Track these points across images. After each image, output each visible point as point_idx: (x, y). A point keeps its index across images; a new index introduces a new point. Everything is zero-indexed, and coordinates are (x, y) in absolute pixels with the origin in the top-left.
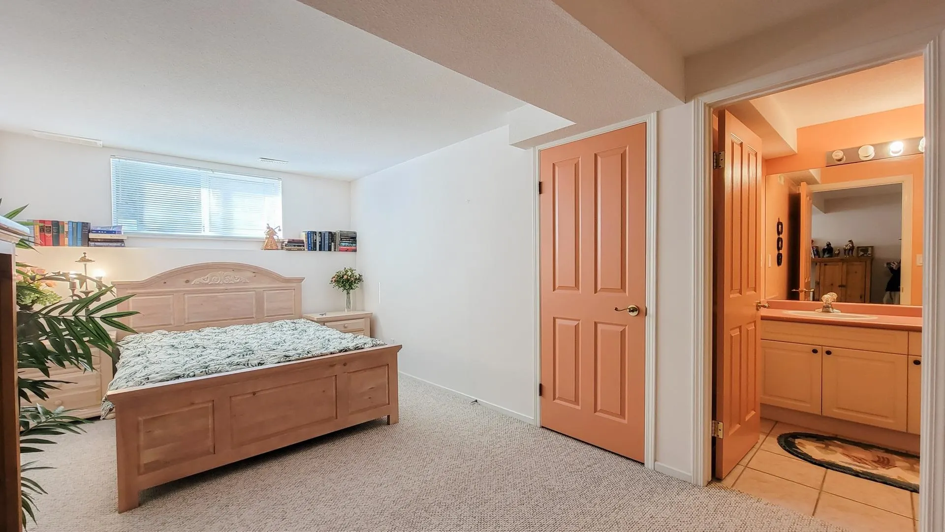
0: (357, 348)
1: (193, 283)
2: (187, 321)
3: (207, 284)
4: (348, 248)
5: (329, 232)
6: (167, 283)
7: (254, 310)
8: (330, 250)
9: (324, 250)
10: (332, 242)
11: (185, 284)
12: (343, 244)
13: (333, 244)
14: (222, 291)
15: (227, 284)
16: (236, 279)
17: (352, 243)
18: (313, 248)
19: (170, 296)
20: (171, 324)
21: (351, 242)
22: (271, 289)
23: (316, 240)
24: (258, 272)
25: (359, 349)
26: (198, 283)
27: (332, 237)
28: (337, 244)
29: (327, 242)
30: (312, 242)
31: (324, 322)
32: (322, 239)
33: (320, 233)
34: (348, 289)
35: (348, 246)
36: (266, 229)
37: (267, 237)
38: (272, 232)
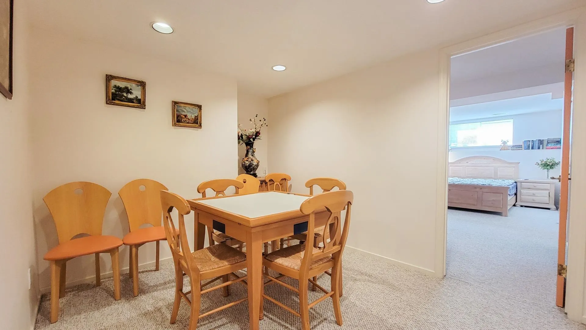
1: (469, 163)
2: (466, 176)
3: (474, 164)
5: (539, 140)
6: (461, 163)
7: (493, 175)
8: (539, 148)
9: (535, 149)
10: (541, 144)
11: (466, 163)
12: (550, 145)
13: (541, 145)
14: (479, 166)
18: (528, 148)
19: (462, 167)
20: (461, 176)
21: (556, 143)
22: (502, 167)
23: (529, 144)
24: (496, 160)
26: (471, 163)
27: (541, 142)
28: (544, 145)
29: (537, 145)
30: (527, 145)
31: (522, 182)
32: (534, 143)
33: (532, 141)
34: (548, 169)
35: (553, 146)
36: (502, 141)
37: (502, 145)
38: (504, 143)
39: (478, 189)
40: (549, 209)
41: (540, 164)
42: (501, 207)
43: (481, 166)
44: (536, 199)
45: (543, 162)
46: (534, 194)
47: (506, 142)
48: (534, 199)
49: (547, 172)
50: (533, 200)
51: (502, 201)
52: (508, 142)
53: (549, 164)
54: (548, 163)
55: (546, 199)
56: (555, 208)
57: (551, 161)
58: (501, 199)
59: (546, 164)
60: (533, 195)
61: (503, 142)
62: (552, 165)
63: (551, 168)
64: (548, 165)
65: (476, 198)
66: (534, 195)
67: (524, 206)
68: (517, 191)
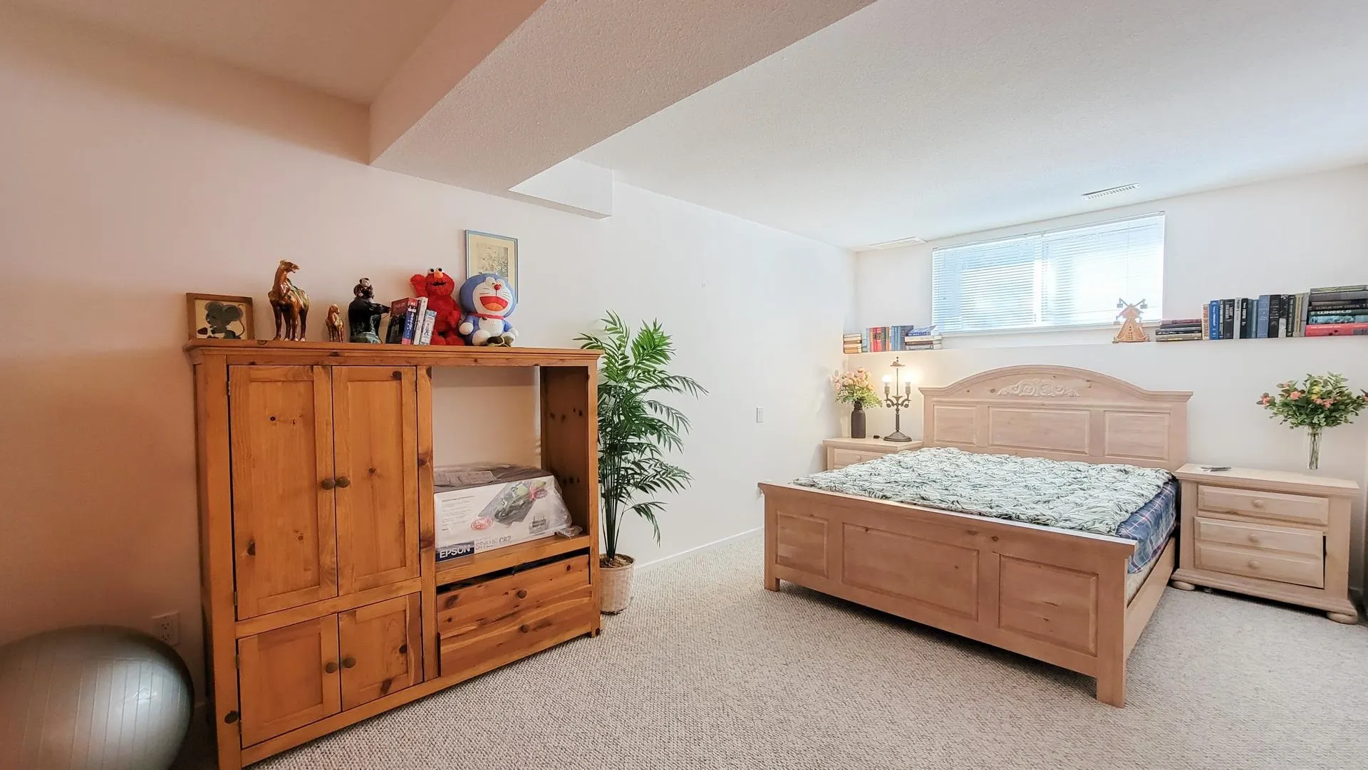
0: (1035, 521)
1: (999, 393)
2: (991, 443)
3: (1017, 395)
4: (1337, 326)
5: (1272, 297)
6: (971, 392)
7: (1087, 441)
8: (1273, 333)
9: (1256, 337)
10: (1281, 315)
11: (989, 393)
12: (1320, 319)
13: (1283, 321)
14: (1036, 407)
15: (1043, 396)
16: (1059, 390)
17: (1353, 315)
18: (1225, 332)
19: (974, 408)
20: (973, 443)
21: (1350, 311)
22: (1119, 410)
23: (1232, 317)
24: (1094, 380)
25: (1038, 524)
26: (1005, 393)
27: (1281, 306)
28: (1297, 320)
29: (1264, 318)
30: (1221, 321)
31: (1198, 483)
32: (1249, 314)
33: (1245, 300)
34: (1312, 425)
35: (1336, 322)
36: (1120, 306)
37: (1122, 320)
38: (1131, 312)
39: (981, 540)
40: (1323, 613)
41: (1278, 400)
42: (1091, 646)
43: (1042, 406)
44: (1265, 560)
45: (1295, 396)
46: (1251, 540)
47: (1138, 307)
48: (1256, 563)
49: (1309, 439)
50: (1250, 566)
51: (1092, 616)
52: (1144, 306)
53: (1319, 401)
54: (1314, 397)
55: (1311, 568)
56: (1354, 611)
57: (1330, 388)
58: (1091, 607)
59: (1308, 401)
60: (1249, 544)
61: (1125, 307)
62: (1336, 407)
63: (1330, 420)
64: (1317, 409)
65: (974, 581)
66: (1253, 543)
67: (1208, 588)
68: (1178, 519)
